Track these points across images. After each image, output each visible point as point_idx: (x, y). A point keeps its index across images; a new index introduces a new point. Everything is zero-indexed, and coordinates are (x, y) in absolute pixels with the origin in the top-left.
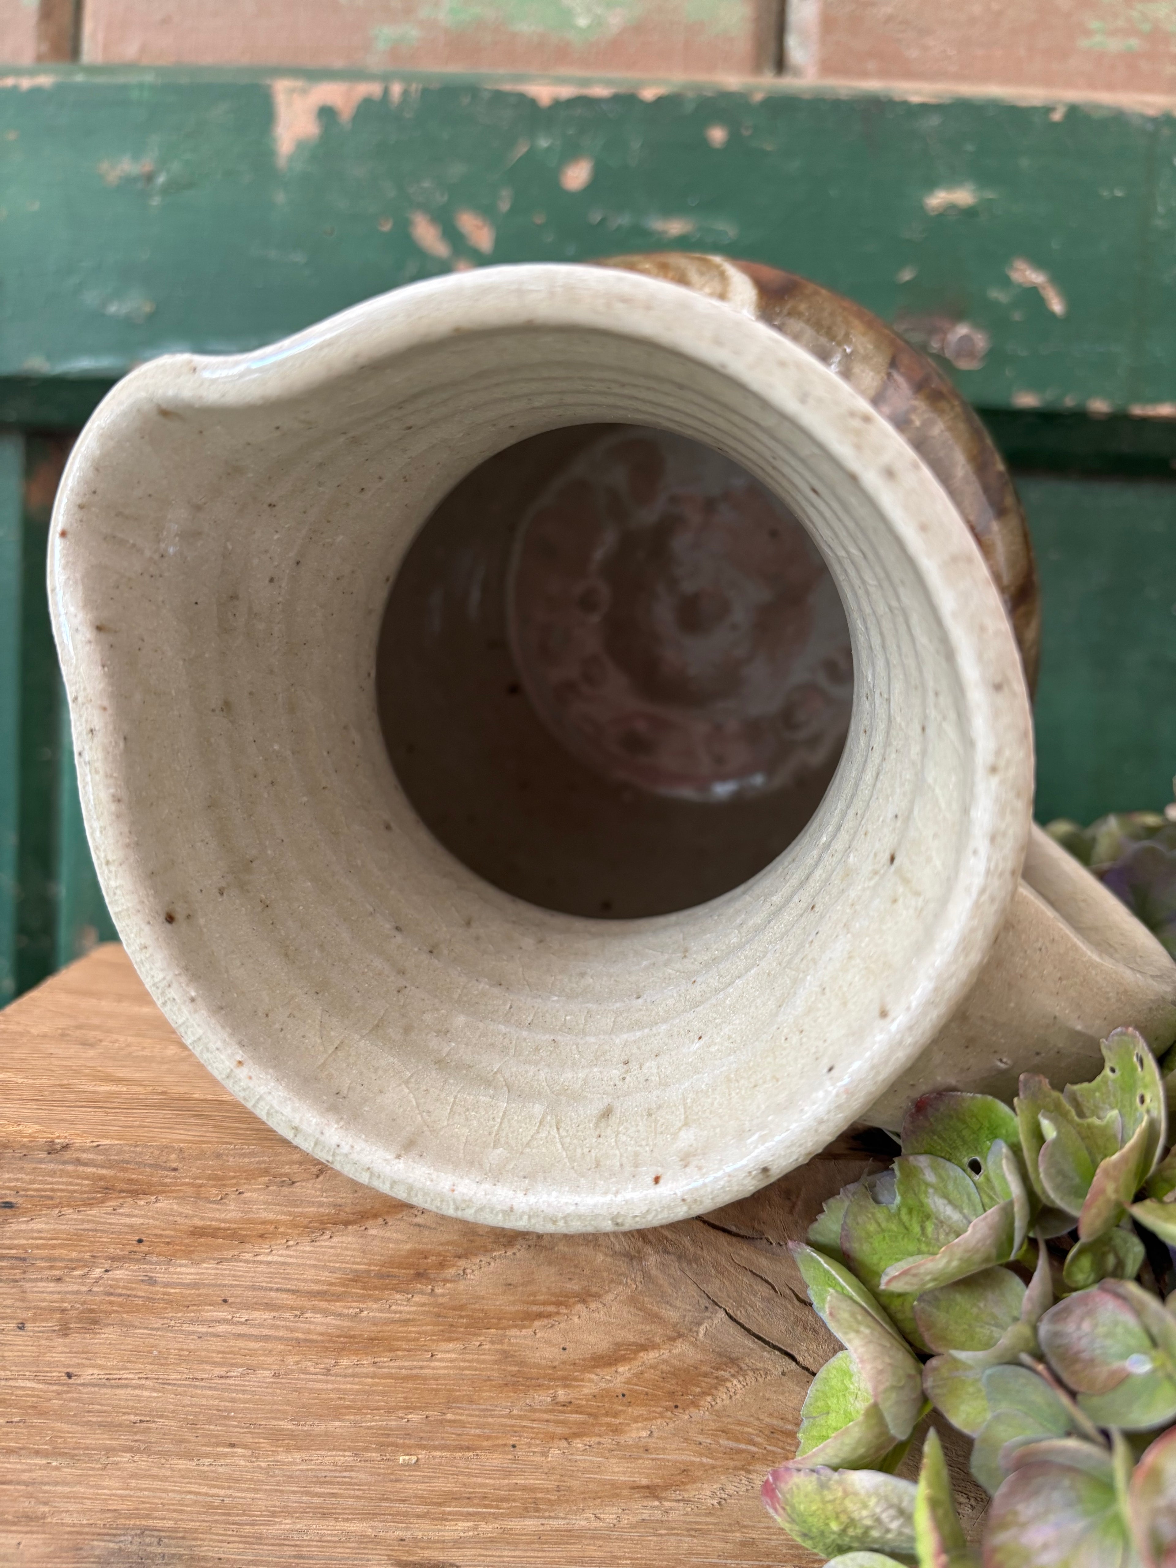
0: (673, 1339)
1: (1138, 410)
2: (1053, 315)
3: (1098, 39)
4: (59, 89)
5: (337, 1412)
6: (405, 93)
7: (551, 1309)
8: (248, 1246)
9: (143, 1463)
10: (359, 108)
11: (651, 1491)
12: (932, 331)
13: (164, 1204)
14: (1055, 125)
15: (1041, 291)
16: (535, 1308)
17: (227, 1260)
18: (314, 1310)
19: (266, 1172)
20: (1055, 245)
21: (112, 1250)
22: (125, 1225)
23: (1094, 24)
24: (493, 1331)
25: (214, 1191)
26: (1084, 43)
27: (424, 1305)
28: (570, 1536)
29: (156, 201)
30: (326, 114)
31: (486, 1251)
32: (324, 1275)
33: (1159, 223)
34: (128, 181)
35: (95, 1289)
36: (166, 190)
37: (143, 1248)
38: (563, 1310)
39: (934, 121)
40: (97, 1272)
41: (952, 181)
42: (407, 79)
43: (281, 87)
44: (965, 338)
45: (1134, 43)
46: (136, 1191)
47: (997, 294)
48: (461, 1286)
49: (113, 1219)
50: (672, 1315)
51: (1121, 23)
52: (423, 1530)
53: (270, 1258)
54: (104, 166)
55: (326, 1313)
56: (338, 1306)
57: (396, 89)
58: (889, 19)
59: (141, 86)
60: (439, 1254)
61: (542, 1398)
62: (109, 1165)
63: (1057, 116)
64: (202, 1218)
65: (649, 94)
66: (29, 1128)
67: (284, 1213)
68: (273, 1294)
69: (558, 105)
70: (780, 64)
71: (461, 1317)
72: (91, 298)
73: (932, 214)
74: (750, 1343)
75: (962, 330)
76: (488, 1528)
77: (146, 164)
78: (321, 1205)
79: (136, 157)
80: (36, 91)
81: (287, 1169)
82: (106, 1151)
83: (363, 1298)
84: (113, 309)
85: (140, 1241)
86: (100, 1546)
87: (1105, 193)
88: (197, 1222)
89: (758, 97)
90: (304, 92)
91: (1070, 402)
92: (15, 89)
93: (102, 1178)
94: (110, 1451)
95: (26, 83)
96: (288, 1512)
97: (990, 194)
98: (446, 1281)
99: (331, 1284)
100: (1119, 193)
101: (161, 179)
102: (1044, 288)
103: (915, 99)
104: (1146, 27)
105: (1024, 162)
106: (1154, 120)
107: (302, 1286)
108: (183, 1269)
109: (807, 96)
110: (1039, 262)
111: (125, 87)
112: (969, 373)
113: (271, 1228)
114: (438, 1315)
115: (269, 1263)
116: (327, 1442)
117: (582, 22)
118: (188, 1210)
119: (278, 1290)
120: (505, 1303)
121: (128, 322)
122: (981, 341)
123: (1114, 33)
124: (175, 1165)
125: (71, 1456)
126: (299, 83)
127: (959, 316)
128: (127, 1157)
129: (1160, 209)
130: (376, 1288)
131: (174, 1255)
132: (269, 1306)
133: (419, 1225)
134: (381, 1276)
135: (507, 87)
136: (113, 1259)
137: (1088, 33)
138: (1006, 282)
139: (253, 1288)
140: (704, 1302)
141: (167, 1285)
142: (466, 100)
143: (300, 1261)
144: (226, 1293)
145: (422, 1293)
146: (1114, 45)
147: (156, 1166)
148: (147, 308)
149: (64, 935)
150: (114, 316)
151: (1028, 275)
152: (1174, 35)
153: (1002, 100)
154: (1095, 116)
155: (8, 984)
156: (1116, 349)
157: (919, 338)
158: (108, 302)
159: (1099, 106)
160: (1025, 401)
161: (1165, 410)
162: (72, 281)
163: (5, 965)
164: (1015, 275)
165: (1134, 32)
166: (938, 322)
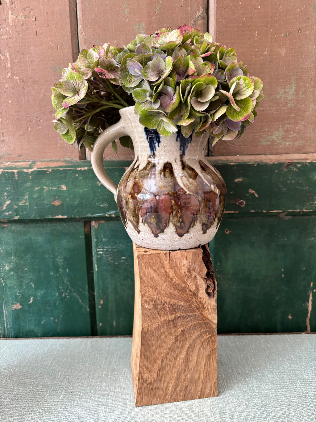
1: (270, 212)
2: (256, 197)
3: (263, 143)
4: (88, 169)
15: (254, 194)
20: (256, 187)
23: (262, 140)
26: (260, 144)
33: (273, 181)
41: (239, 177)
45: (269, 143)
47: (247, 195)
51: (267, 140)
63: (256, 166)
72: (97, 204)
73: (236, 183)
75: (241, 201)
80: (85, 170)
84: (101, 206)
87: (264, 177)
91: (259, 211)
95: (83, 169)
97: (245, 179)
100: (266, 177)
103: (232, 164)
104: (271, 140)
105: (250, 173)
106: (272, 164)
110: (253, 189)
112: (243, 207)
121: (104, 208)
122: (244, 202)
127: (241, 198)
129: (273, 179)
137: (261, 142)
138: (248, 193)
146: (266, 144)
148: (107, 205)
149: (96, 301)
150: (102, 207)
151: (251, 191)
152: (276, 141)
153: (246, 162)
154: (262, 165)
155: (88, 310)
156: (267, 202)
157: (234, 202)
158: (100, 205)
159: (263, 162)
160: (253, 211)
161: (275, 211)
162: (94, 201)
163: (87, 307)
164: (250, 191)
165: (269, 141)
166: (238, 200)
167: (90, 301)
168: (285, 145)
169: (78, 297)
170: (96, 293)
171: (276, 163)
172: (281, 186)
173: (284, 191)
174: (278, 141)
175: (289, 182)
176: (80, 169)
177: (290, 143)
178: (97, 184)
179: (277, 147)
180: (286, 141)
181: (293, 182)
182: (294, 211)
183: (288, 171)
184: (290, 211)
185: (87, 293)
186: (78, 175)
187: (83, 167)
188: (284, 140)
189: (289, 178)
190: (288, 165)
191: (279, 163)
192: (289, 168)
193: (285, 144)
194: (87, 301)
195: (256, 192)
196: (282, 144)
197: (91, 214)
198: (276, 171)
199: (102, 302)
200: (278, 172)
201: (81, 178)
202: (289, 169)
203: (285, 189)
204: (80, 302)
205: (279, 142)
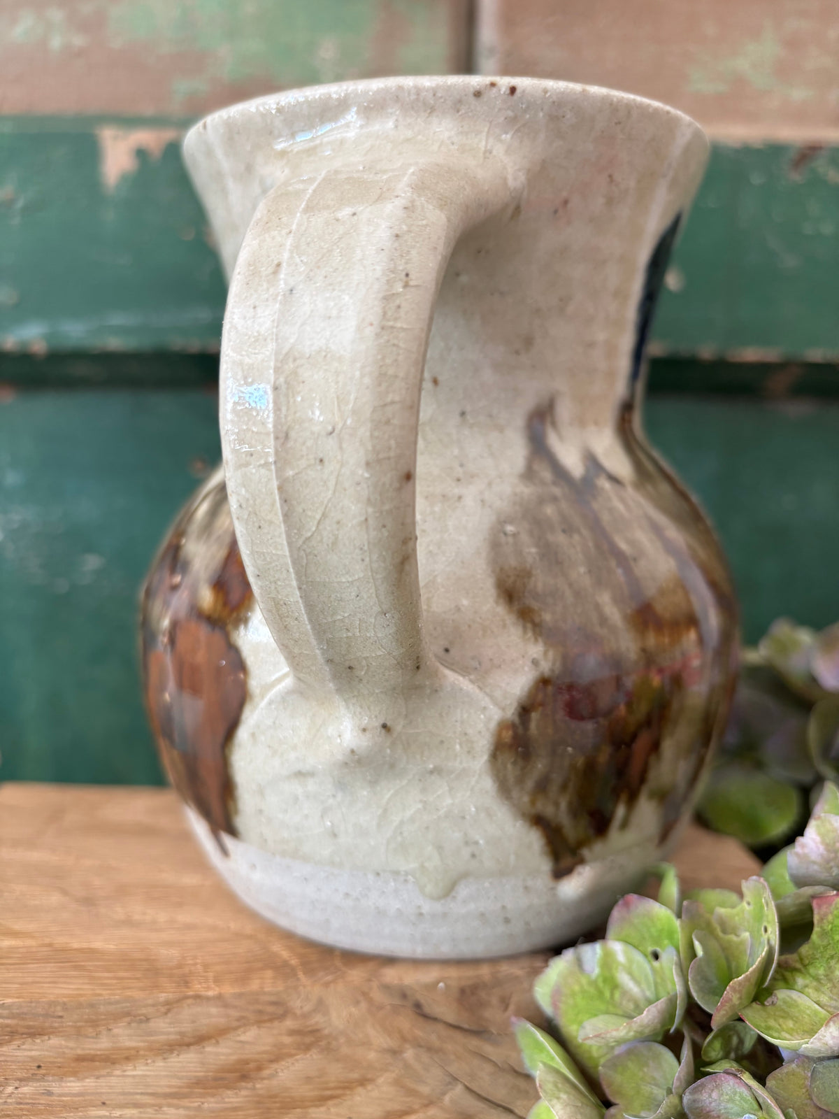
0: (426, 1106)
1: (735, 355)
3: (699, 85)
7: (339, 1092)
8: (117, 1066)
10: (166, 149)
13: (54, 1041)
16: (328, 1093)
17: (104, 1076)
18: (169, 1106)
19: (128, 1014)
21: (19, 1074)
22: (25, 1056)
23: (696, 75)
24: (298, 1110)
25: (90, 1030)
26: (689, 89)
27: (246, 1096)
29: (16, 221)
31: (291, 1055)
32: (175, 1082)
35: (9, 1100)
36: (23, 212)
37: (42, 1071)
38: (348, 1092)
40: (10, 1089)
43: (108, 135)
45: (722, 87)
46: (34, 1033)
48: (274, 1082)
49: (18, 1053)
50: (425, 1090)
53: (135, 1073)
55: (177, 1107)
56: (186, 1102)
60: (256, 1061)
62: (12, 1016)
64: (83, 1049)
67: (144, 1041)
68: (138, 1097)
71: (275, 1102)
74: (481, 1105)
77: (9, 194)
78: (169, 1033)
81: (144, 1011)
82: (9, 1007)
83: (202, 1096)
85: (39, 1067)
88: (79, 1052)
90: (123, 137)
93: (8, 1026)
98: (263, 1079)
99: (180, 1087)
101: (20, 204)
104: (730, 76)
106: (736, 151)
107: (160, 1090)
108: (73, 1084)
113: (133, 1052)
114: (259, 1102)
115: (134, 1076)
118: (71, 1044)
119: (142, 1094)
120: (306, 1091)
123: (710, 80)
124: (60, 1014)
126: (120, 131)
128: (25, 1010)
130: (212, 1088)
131: (65, 1075)
132: (136, 1105)
133: (241, 1042)
134: (216, 1079)
136: (21, 1080)
139: (124, 1094)
140: (448, 1079)
141: (60, 1095)
143: (156, 1073)
144: (104, 1098)
145: (247, 1088)
147: (46, 1015)
152: (752, 82)
168: (786, 101)
171: (755, 146)
172: (778, 249)
174: (759, 85)
175: (808, 231)
180: (792, 86)
181: (824, 230)
183: (807, 183)
188: (782, 82)
189: (812, 211)
190: (804, 158)
192: (811, 170)
202: (809, 176)
203: (792, 263)
205: (764, 88)
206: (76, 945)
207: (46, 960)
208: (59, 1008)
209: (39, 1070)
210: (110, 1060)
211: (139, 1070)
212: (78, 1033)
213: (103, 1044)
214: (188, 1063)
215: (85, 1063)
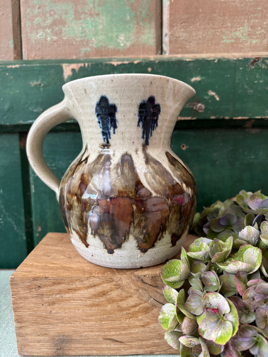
0: (145, 303)
1: (234, 118)
2: (217, 101)
3: (225, 40)
4: (20, 67)
5: (93, 316)
6: (88, 65)
7: (125, 299)
8: (77, 291)
9: (63, 325)
10: (79, 69)
11: (143, 326)
12: (194, 105)
13: (63, 285)
14: (215, 63)
15: (215, 96)
16: (122, 299)
17: (74, 293)
18: (88, 300)
19: (79, 280)
20: (217, 87)
21: (56, 293)
22: (58, 289)
23: (224, 38)
24: (116, 302)
25: (71, 283)
26: (222, 42)
27: (105, 299)
28: (131, 334)
29: (41, 89)
30: (73, 70)
31: (114, 290)
33: (237, 81)
34: (36, 85)
35: (54, 298)
36: (43, 87)
37: (61, 292)
38: (127, 299)
39: (192, 64)
40: (54, 296)
41: (196, 76)
42: (88, 62)
43: (64, 65)
44: (200, 106)
45: (232, 41)
46: (59, 284)
47: (206, 97)
48: (111, 296)
49: (56, 288)
50: (144, 299)
51: (230, 37)
52: (107, 333)
53: (80, 293)
54: (31, 83)
55: (90, 301)
56: (92, 300)
57: (86, 64)
58: (183, 40)
59: (36, 66)
60: (107, 291)
61: (125, 312)
62: (54, 280)
63: (216, 61)
64: (70, 287)
65: (136, 62)
66: (42, 274)
67: (82, 286)
68: (81, 298)
69: (118, 65)
70: (162, 51)
71: (111, 300)
72: (30, 109)
73: (193, 82)
74: (157, 303)
75: (200, 105)
76: (117, 333)
77: (39, 82)
78: (88, 284)
79: (37, 81)
80: (16, 68)
81: (82, 279)
82: (54, 278)
83: (95, 298)
84: (35, 110)
85: (60, 291)
86: (57, 338)
87: (226, 76)
88: (69, 288)
89: (157, 61)
90: (68, 66)
91: (221, 117)
92: (12, 68)
93: (53, 282)
94: (58, 323)
95: (13, 67)
96: (86, 331)
97: (203, 78)
98: (108, 295)
99: (90, 296)
100: (229, 76)
101: (42, 85)
102: (215, 95)
103: (188, 60)
104: (235, 37)
105: (210, 71)
106: (235, 60)
107: (86, 297)
108: (67, 295)
109: (166, 61)
110: (214, 91)
111: (33, 67)
112: (201, 112)
113: (80, 288)
114: (107, 300)
115: (80, 294)
116: (91, 320)
117: (122, 45)
118: (67, 286)
119: (82, 297)
120: (118, 298)
121: (38, 113)
122: (203, 107)
123: (228, 39)
124: (65, 279)
125: (52, 324)
126: (67, 64)
127: (199, 102)
128: (57, 278)
129: (237, 78)
130: (97, 297)
131: (66, 293)
132: (81, 300)
133: (103, 287)
134: (98, 295)
135: (108, 63)
136: (56, 294)
137: (223, 39)
138: (208, 95)
139: (78, 297)
140: (149, 297)
141: (65, 297)
142: (100, 66)
143: (85, 293)
144: (74, 298)
145: (105, 297)
146: (228, 41)
147: (62, 280)
148: (41, 110)
149: (34, 228)
150: (35, 112)
151: (212, 93)
152: (241, 38)
153: (205, 59)
154: (223, 61)
155: (25, 238)
156: (230, 106)
157: (191, 107)
158: (33, 109)
159: (224, 58)
160: (213, 117)
161: (240, 118)
162: (27, 106)
163: (24, 234)
164: (209, 94)
165: (232, 38)
166: (195, 103)
167: (26, 227)
168: (251, 44)
169: (13, 223)
170: (33, 219)
171: (240, 59)
172: (247, 87)
173: (250, 92)
174: (243, 39)
175: (256, 82)
176: (10, 66)
177: (257, 40)
178: (31, 85)
179: (242, 46)
180: (253, 38)
181: (261, 82)
182: (263, 117)
183: (255, 68)
184: (257, 117)
185: (23, 218)
186: (9, 74)
187: (15, 64)
188: (250, 38)
189: (257, 77)
190: (255, 61)
191: (244, 58)
192: (257, 64)
193: (252, 42)
194: (23, 227)
195: (218, 94)
196: (247, 42)
197: (24, 121)
198: (241, 69)
199: (40, 229)
200: (242, 69)
201: (12, 78)
202: (256, 66)
203: (251, 91)
204: (16, 229)
205: (245, 39)
206: (67, 266)
207: (61, 269)
208: (64, 278)
209: (60, 292)
210: (75, 290)
211: (82, 292)
212: (69, 284)
213: (74, 286)
214: (92, 291)
215: (70, 290)
